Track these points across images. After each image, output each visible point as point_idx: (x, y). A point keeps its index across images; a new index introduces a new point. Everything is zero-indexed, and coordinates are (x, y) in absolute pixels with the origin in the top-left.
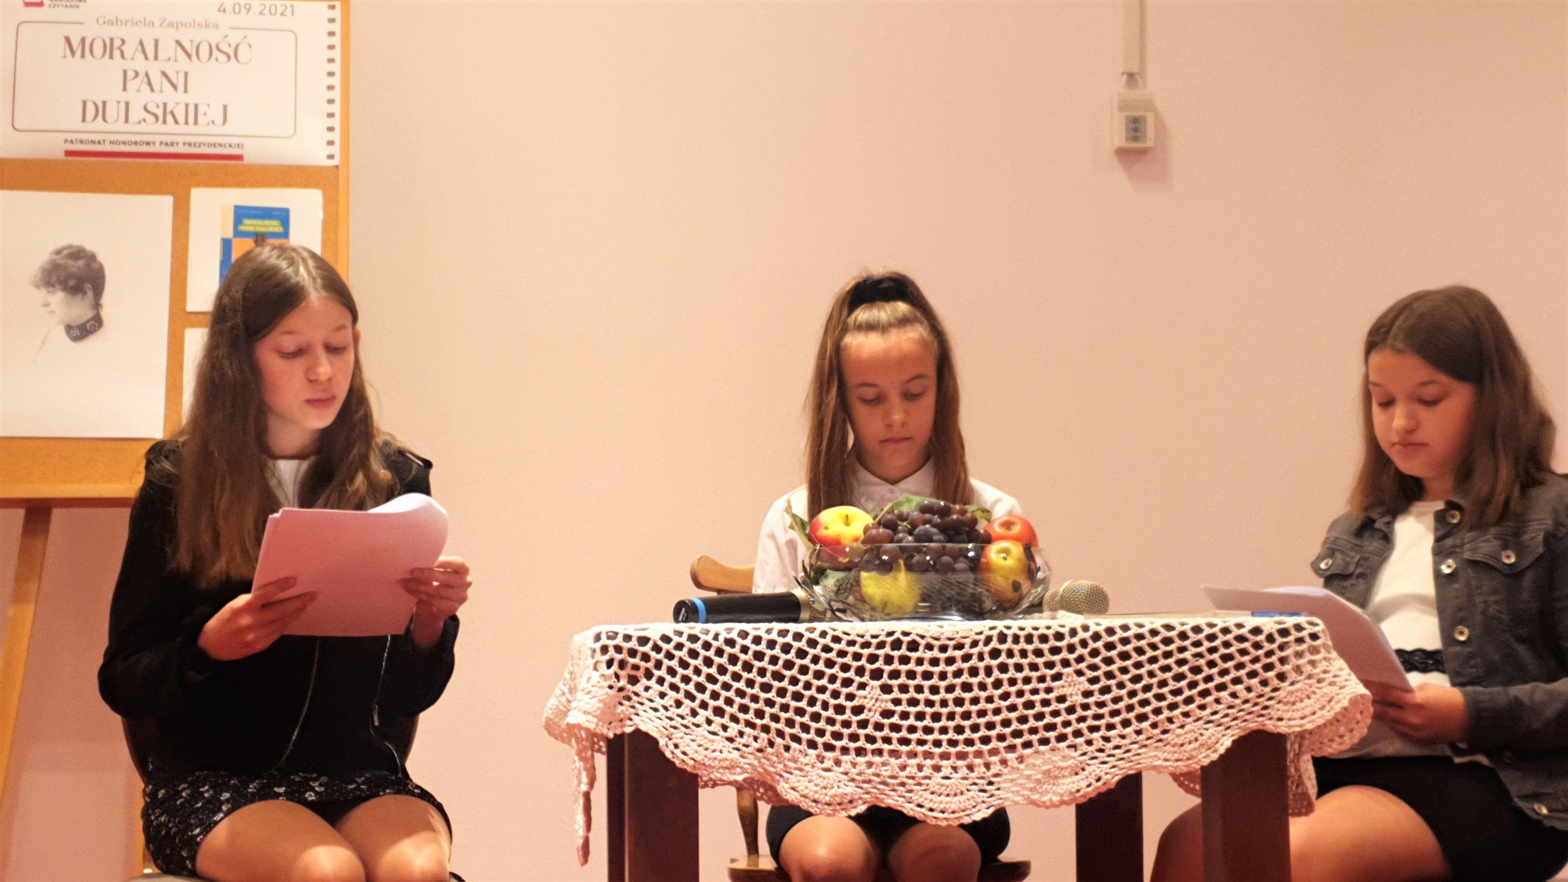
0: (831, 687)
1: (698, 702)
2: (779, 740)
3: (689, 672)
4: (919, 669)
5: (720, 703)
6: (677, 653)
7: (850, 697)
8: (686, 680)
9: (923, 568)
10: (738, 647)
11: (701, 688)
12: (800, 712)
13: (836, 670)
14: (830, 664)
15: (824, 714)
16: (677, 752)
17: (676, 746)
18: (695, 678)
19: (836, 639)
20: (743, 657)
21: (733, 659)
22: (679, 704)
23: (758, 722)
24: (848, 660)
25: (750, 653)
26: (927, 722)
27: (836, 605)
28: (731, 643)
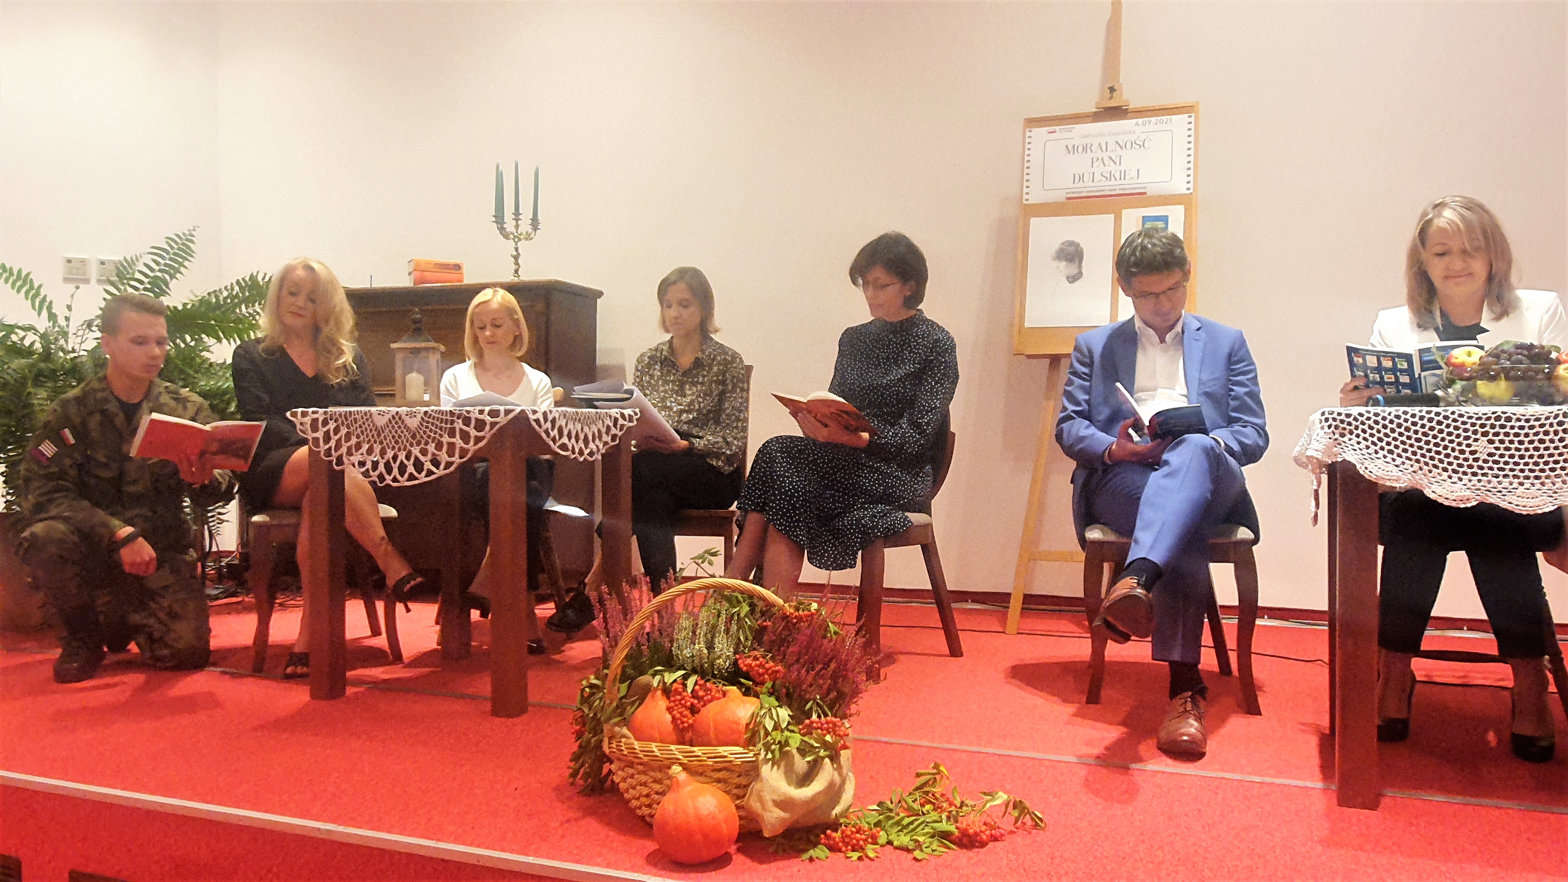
0: (1457, 440)
1: (1378, 447)
2: (1425, 467)
3: (1374, 432)
4: (1512, 431)
5: (1392, 447)
6: (1367, 422)
7: (1469, 446)
8: (1372, 435)
9: (1516, 379)
10: (1402, 419)
11: (1380, 440)
12: (1438, 453)
13: (1460, 431)
14: (1457, 428)
15: (1453, 454)
16: (1367, 471)
17: (1366, 468)
18: (1377, 435)
19: (1461, 416)
20: (1405, 424)
21: (1399, 426)
22: (1368, 447)
23: (1414, 457)
24: (1468, 426)
25: (1409, 422)
26: (1516, 459)
27: (1461, 399)
28: (1398, 417)
